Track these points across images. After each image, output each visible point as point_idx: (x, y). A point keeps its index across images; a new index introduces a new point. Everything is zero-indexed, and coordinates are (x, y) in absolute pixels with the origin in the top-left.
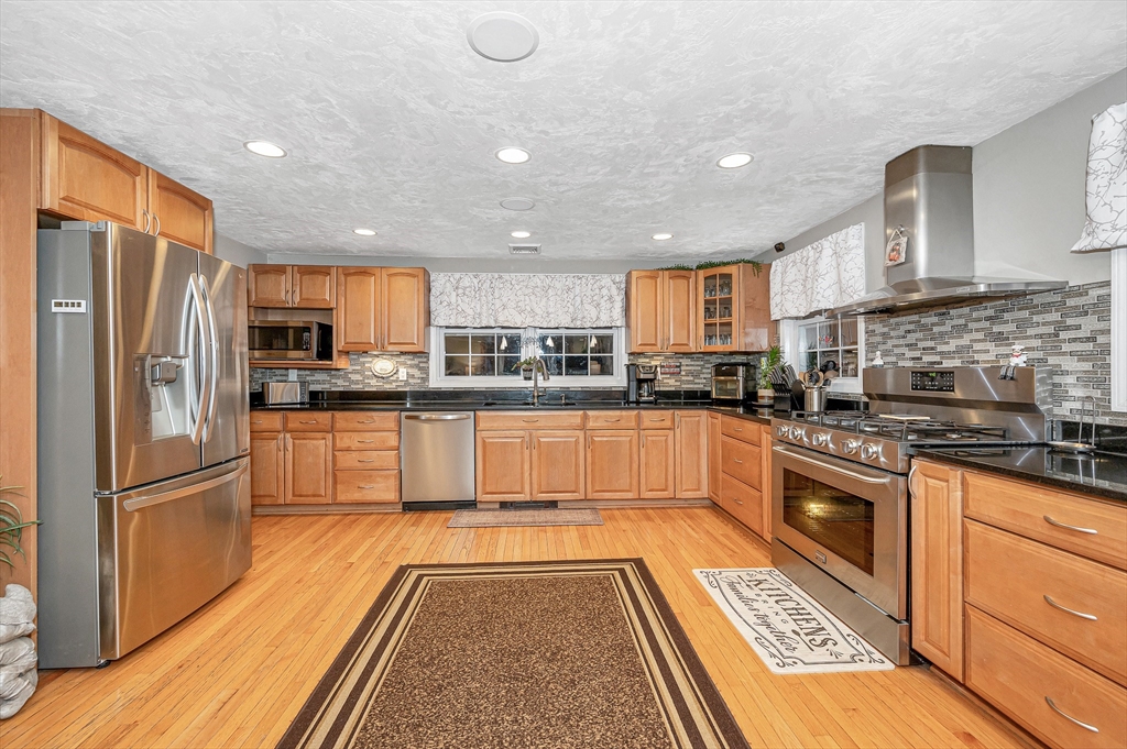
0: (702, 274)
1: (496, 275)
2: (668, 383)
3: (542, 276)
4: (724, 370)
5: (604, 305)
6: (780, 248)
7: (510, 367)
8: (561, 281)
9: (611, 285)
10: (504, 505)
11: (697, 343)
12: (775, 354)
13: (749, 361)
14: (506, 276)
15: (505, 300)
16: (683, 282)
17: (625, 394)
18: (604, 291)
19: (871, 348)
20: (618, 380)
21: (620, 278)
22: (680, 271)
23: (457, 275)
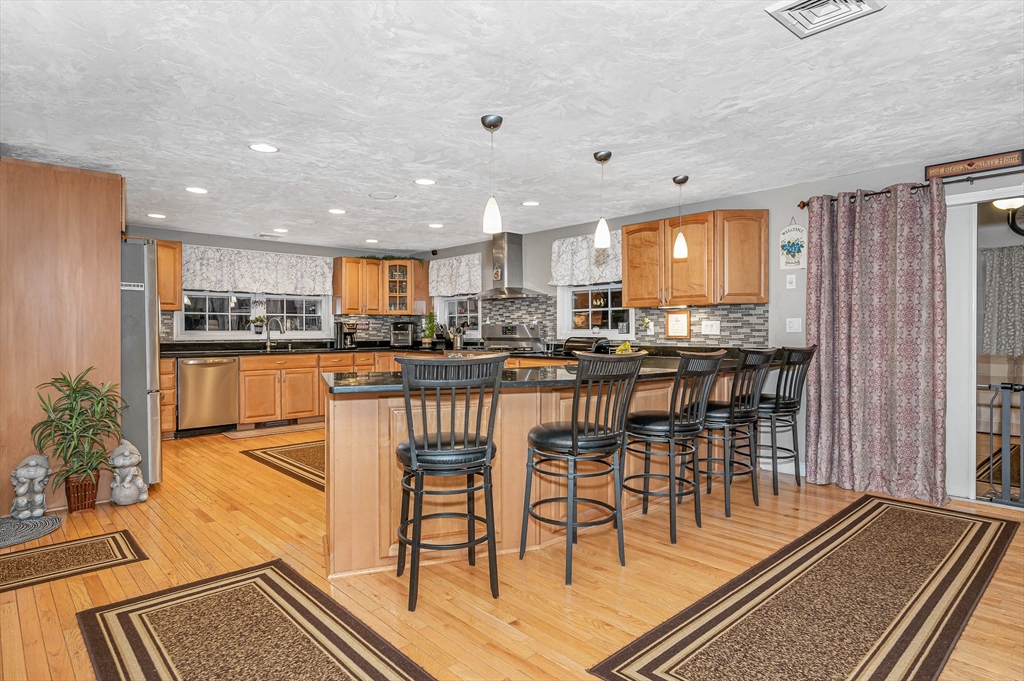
0: (387, 263)
1: (236, 251)
2: (361, 336)
3: (273, 254)
4: (400, 326)
5: (319, 279)
6: (434, 253)
7: (242, 323)
8: (287, 259)
9: (324, 265)
10: (258, 426)
11: (385, 308)
12: (431, 317)
13: (414, 320)
14: (243, 251)
15: (243, 270)
16: (374, 267)
17: (332, 344)
18: (318, 269)
19: (484, 315)
20: (327, 333)
21: (330, 260)
22: (374, 258)
23: (202, 248)
